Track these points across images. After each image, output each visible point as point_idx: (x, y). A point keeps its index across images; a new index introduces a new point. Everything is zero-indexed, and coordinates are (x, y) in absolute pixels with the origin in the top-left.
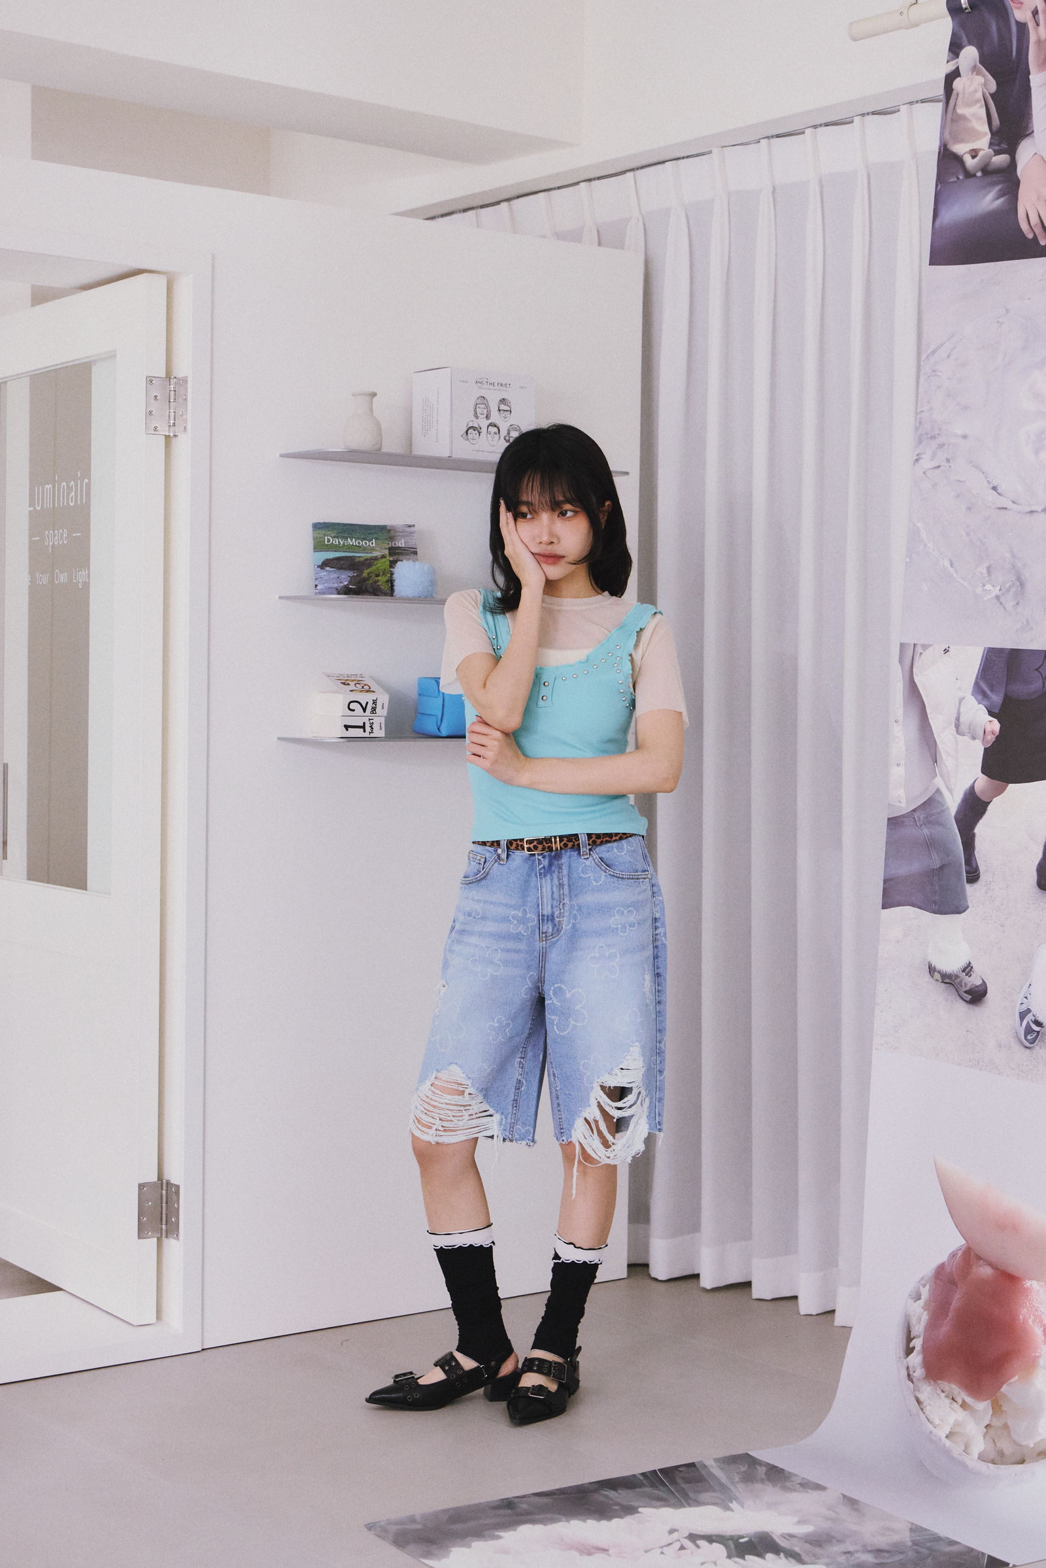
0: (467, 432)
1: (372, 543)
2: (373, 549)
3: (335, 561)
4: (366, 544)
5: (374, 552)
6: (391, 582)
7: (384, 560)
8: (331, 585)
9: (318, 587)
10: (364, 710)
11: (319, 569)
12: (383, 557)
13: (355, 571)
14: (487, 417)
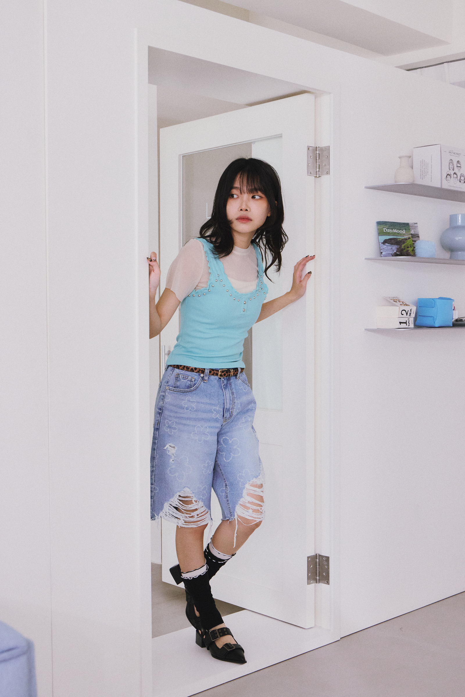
0: (447, 176)
1: (404, 232)
2: (404, 235)
3: (389, 240)
4: (401, 232)
5: (405, 236)
6: (413, 250)
7: (409, 240)
8: (389, 252)
9: (383, 253)
10: (407, 314)
11: (382, 244)
12: (409, 238)
13: (398, 245)
14: (453, 170)
